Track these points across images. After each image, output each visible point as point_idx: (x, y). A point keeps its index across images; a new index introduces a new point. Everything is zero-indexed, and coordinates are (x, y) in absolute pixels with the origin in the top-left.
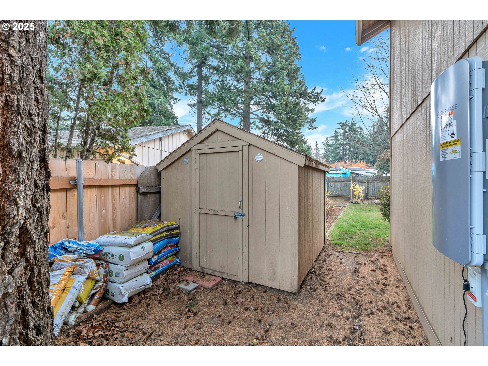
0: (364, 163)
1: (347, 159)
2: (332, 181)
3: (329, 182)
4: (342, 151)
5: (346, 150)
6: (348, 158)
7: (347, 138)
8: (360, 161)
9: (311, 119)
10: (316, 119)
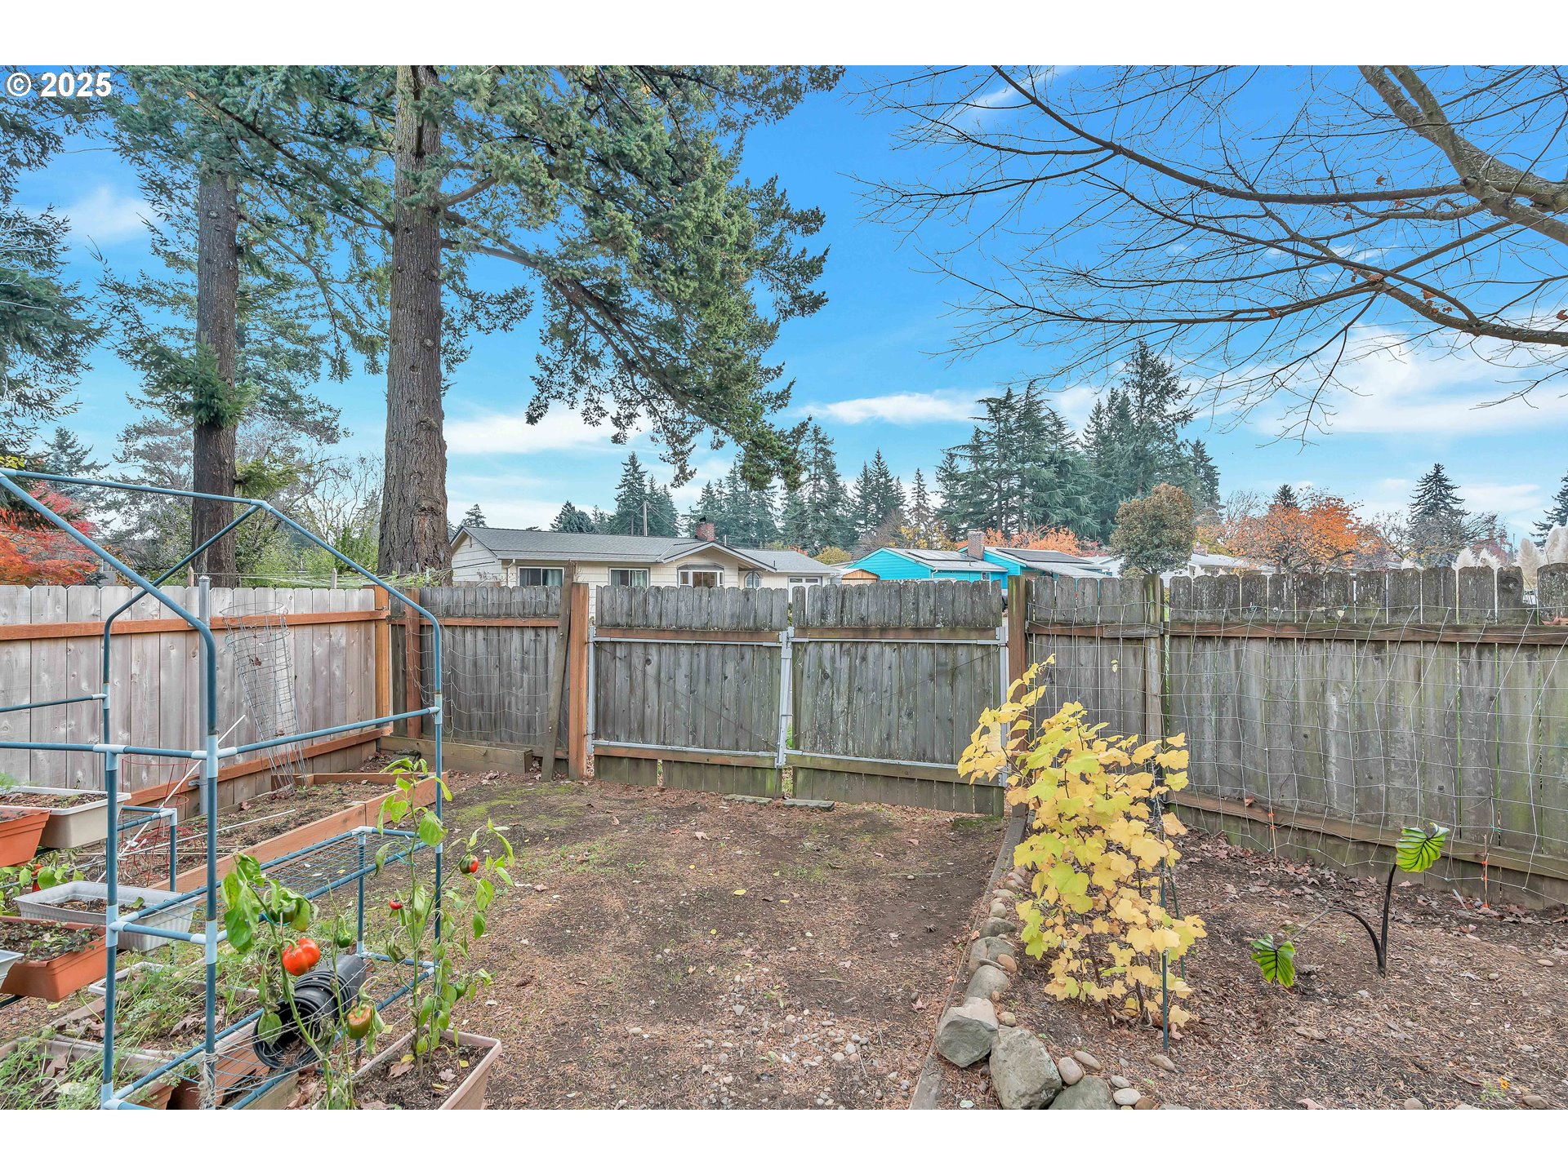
0: (1071, 537)
1: (1012, 524)
2: (831, 620)
3: (803, 629)
4: (996, 497)
5: (1011, 492)
6: (1018, 522)
7: (1014, 453)
8: (1057, 531)
9: (792, 255)
10: (822, 259)
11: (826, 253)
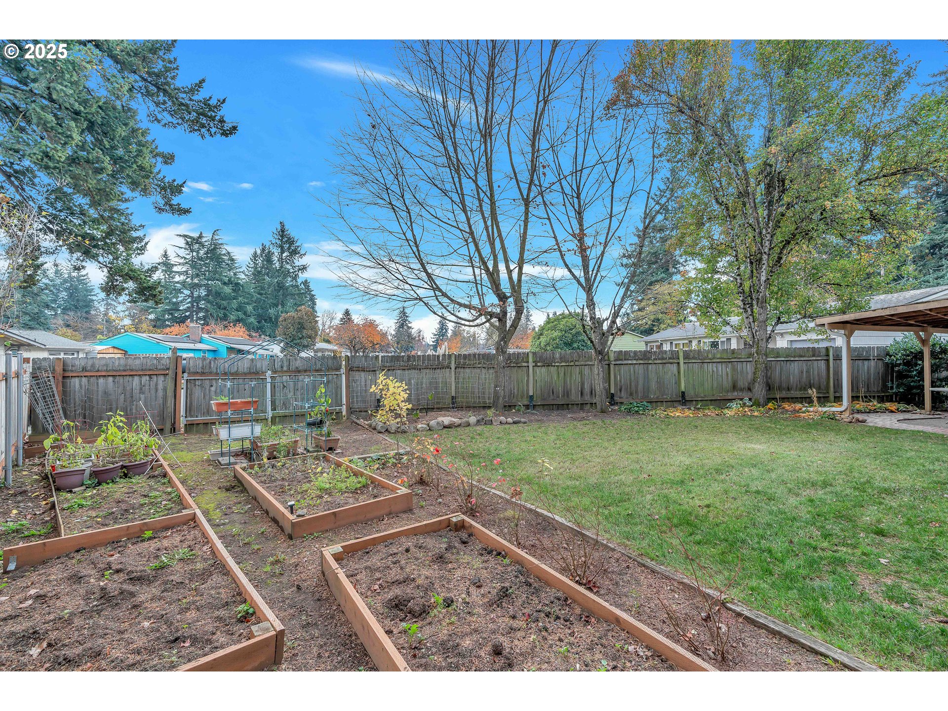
0: (243, 329)
1: (200, 318)
5: (200, 299)
8: (234, 325)
11: (184, 183)
